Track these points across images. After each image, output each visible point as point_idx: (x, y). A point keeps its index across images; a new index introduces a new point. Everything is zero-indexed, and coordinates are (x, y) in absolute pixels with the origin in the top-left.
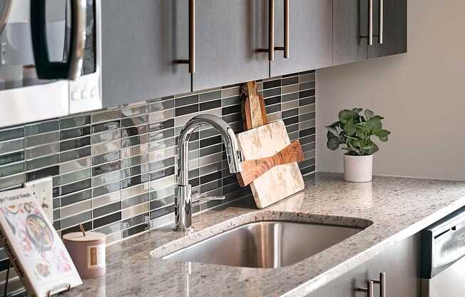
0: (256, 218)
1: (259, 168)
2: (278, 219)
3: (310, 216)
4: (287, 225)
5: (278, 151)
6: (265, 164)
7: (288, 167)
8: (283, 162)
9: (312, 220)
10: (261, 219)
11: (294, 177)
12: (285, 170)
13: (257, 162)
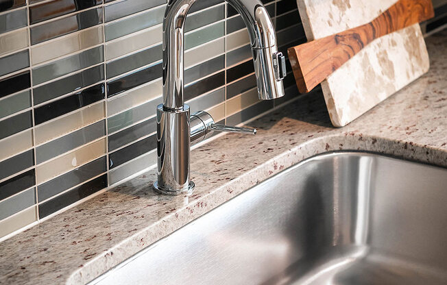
0: (328, 146)
1: (341, 50)
2: (368, 149)
3: (428, 151)
4: (383, 161)
5: (384, 8)
6: (355, 40)
7: (399, 37)
8: (391, 29)
9: (431, 158)
10: (337, 147)
11: (411, 54)
12: (394, 43)
13: (337, 39)
